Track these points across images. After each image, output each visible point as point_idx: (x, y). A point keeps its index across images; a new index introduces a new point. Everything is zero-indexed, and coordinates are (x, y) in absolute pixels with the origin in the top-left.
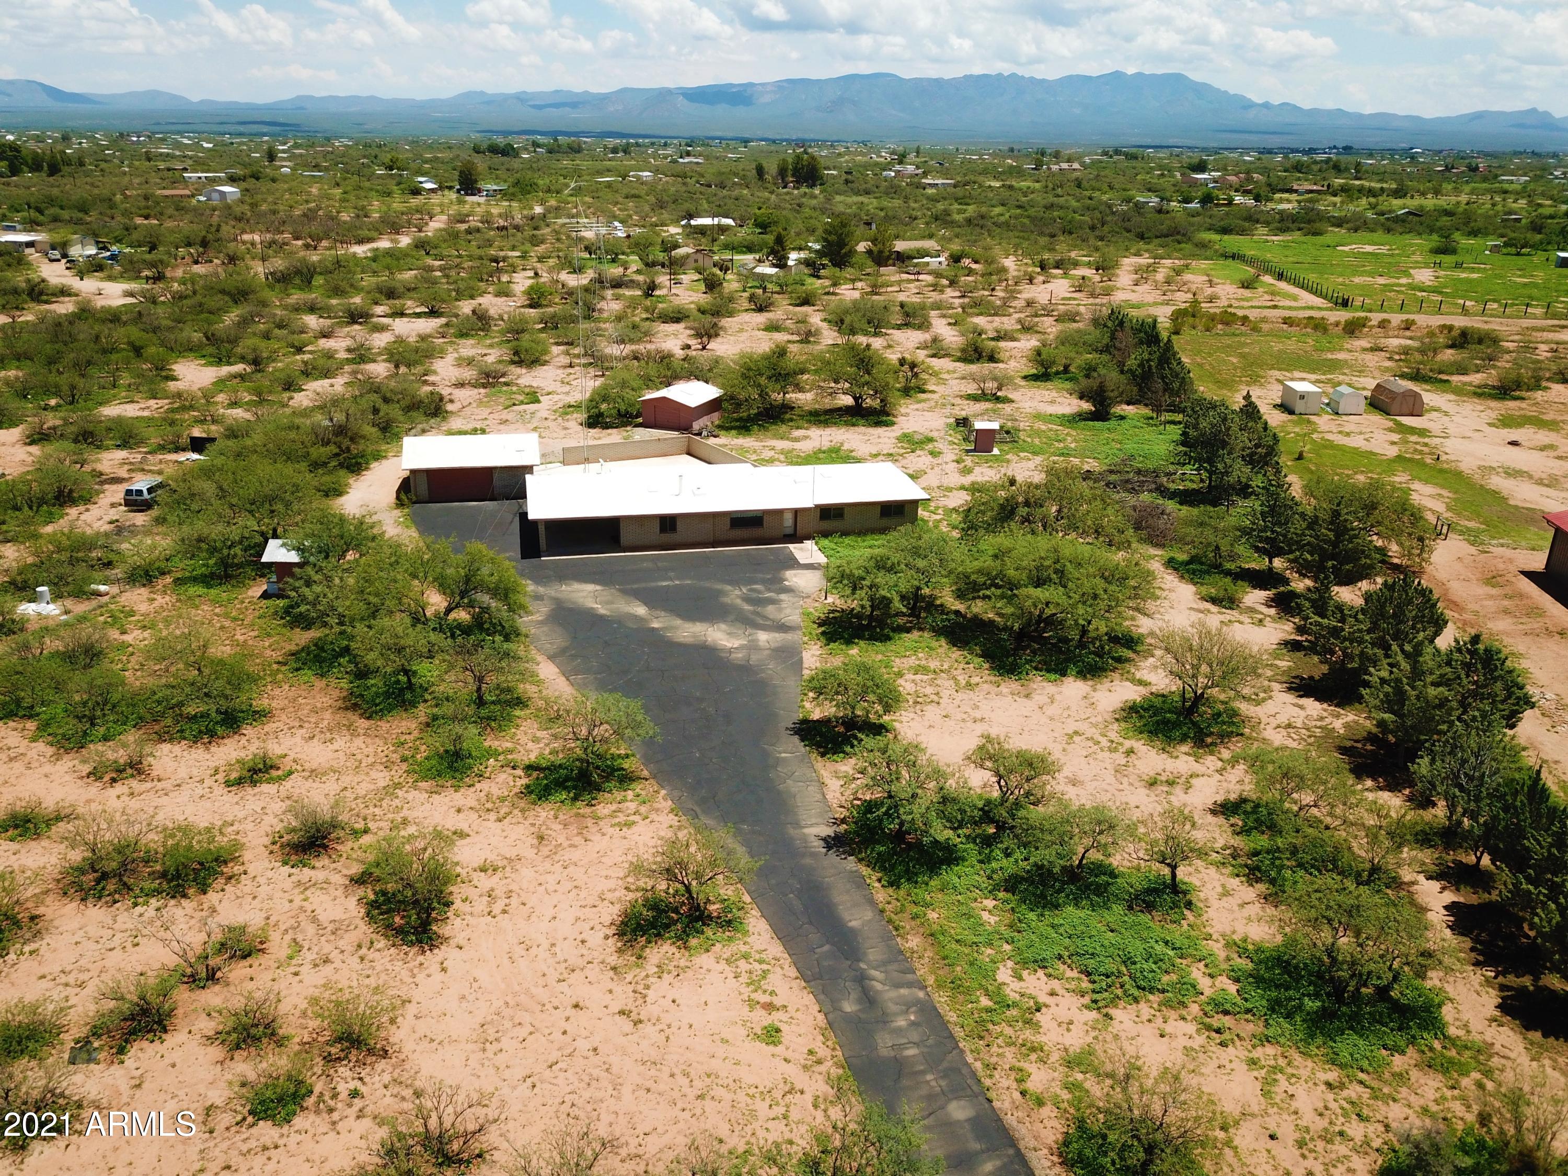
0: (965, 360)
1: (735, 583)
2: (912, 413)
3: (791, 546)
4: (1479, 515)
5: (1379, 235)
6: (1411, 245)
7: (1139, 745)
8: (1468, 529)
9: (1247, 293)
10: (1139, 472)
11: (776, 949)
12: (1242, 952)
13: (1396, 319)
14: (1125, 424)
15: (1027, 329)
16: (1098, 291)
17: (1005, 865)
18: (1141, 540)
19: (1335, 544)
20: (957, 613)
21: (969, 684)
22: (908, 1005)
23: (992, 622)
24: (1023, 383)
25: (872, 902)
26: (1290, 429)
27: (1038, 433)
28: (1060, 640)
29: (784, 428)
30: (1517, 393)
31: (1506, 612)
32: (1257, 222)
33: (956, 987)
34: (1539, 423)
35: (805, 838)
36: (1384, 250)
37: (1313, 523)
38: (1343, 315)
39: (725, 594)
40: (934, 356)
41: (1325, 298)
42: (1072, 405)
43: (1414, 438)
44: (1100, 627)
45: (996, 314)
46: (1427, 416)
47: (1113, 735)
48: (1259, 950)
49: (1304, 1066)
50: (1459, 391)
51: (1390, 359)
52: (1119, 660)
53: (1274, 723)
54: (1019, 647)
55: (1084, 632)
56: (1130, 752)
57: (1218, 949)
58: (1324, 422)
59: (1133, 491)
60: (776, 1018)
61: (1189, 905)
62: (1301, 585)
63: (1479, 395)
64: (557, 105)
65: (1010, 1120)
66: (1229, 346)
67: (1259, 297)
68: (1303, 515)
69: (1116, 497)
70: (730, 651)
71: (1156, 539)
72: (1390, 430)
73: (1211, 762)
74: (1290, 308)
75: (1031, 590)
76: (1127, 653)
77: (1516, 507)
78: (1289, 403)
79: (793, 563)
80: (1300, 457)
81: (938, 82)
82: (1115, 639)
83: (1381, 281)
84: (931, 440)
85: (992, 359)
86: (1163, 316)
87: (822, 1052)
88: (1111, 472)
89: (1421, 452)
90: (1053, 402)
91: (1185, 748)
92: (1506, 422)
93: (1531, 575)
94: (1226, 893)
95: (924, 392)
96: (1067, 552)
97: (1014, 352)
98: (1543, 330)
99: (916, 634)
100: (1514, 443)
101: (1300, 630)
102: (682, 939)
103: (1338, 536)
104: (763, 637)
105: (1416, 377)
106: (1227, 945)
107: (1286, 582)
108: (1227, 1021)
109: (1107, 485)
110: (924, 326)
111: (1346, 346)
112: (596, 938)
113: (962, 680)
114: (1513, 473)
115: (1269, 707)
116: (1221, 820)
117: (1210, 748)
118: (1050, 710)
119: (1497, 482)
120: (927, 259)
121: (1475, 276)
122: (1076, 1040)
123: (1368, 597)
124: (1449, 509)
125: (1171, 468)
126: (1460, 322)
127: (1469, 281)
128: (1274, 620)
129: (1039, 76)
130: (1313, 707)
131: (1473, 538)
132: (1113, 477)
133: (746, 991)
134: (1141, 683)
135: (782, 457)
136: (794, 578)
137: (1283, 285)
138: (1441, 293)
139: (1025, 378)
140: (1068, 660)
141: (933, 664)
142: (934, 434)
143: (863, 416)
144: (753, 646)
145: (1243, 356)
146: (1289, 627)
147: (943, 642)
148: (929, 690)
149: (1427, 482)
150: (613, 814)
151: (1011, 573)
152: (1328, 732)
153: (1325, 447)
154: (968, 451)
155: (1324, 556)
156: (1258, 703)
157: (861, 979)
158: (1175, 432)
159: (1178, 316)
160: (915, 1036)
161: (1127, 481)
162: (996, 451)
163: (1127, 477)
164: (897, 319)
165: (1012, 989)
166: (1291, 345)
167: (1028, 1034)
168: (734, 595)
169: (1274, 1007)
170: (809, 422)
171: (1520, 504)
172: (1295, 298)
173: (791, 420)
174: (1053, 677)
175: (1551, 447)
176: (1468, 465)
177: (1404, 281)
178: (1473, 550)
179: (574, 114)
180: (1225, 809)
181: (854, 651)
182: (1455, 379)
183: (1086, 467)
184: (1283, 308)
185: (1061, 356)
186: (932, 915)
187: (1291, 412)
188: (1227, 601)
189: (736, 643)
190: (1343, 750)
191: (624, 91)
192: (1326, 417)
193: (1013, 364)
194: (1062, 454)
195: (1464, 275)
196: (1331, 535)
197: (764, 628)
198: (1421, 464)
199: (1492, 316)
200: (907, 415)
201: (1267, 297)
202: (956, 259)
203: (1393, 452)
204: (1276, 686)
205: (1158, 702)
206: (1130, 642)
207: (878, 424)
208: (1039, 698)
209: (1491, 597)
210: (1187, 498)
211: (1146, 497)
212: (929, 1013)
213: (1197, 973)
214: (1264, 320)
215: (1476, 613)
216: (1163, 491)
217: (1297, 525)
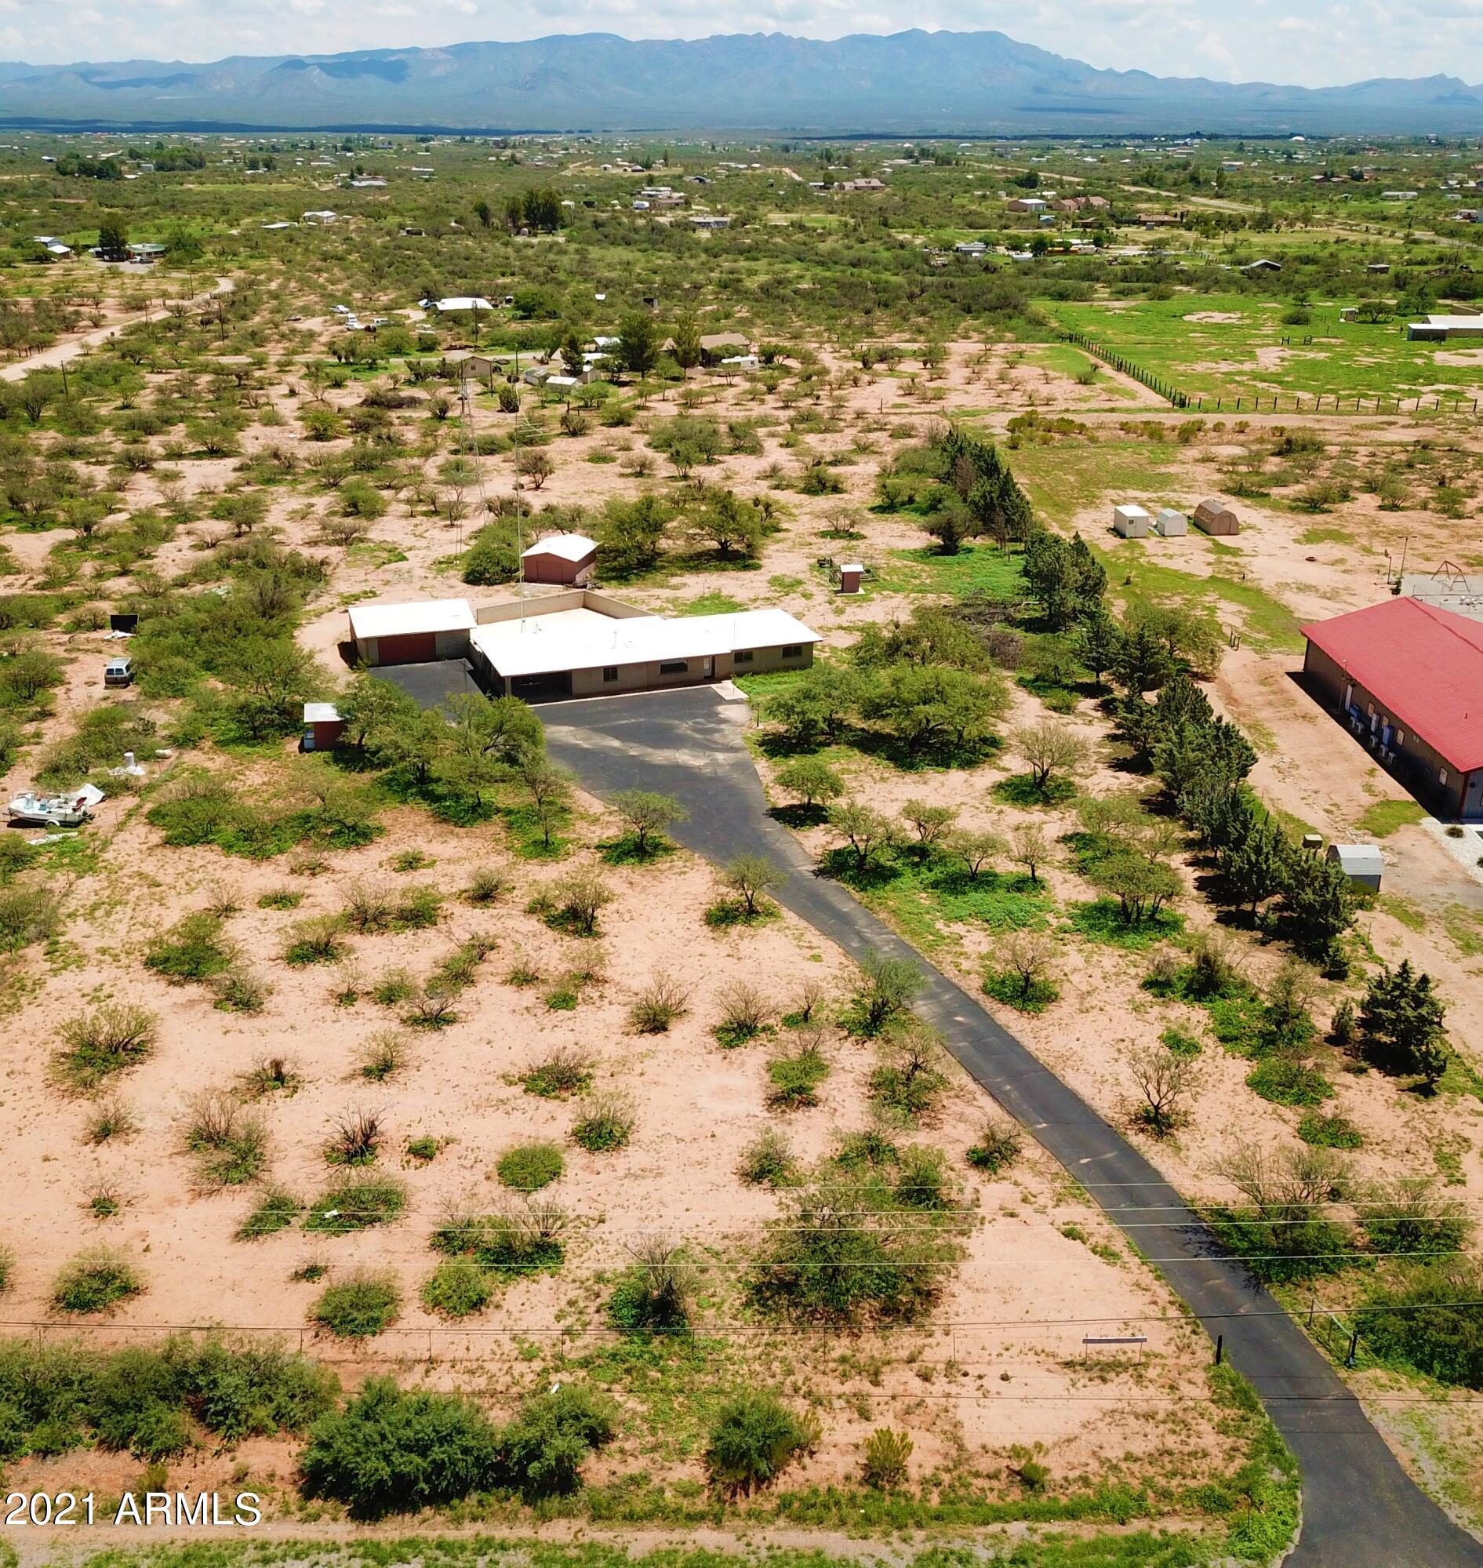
0: (809, 491)
1: (681, 718)
2: (775, 554)
3: (713, 686)
4: (1268, 628)
5: (1232, 297)
6: (1264, 310)
7: (1006, 808)
8: (1257, 640)
9: (1084, 390)
10: (990, 604)
11: (803, 924)
12: (1075, 906)
13: (1231, 420)
14: (973, 557)
15: (863, 449)
16: (930, 394)
17: (929, 876)
18: (997, 665)
19: (1141, 659)
20: (863, 730)
21: (882, 779)
22: (888, 942)
23: (889, 735)
24: (871, 516)
25: (854, 900)
26: (1120, 554)
27: (894, 570)
28: (943, 744)
29: (659, 577)
30: (1325, 506)
31: (1270, 704)
32: (1098, 280)
33: (913, 933)
34: (1337, 536)
35: (799, 872)
36: (1233, 318)
37: (1125, 645)
38: (1179, 418)
39: (677, 727)
40: (777, 487)
41: (1164, 395)
42: (921, 540)
43: (1227, 558)
44: (971, 731)
45: (826, 431)
46: (1243, 534)
47: (988, 803)
48: (1084, 904)
49: (1107, 950)
50: (1275, 507)
51: (1219, 471)
52: (987, 755)
53: (1097, 789)
54: (913, 752)
55: (960, 736)
56: (1001, 812)
57: (1062, 907)
58: (1151, 545)
59: (986, 622)
60: (816, 951)
61: (1043, 888)
62: (1121, 693)
63: (1292, 509)
64: (136, 83)
65: (955, 981)
66: (1067, 462)
67: (1095, 397)
68: (1118, 639)
69: (972, 628)
70: (699, 767)
71: (1008, 663)
72: (1209, 551)
73: (1055, 814)
74: (1128, 411)
75: (921, 707)
76: (993, 750)
77: (1299, 619)
78: (1120, 527)
79: (721, 700)
80: (1128, 582)
81: (676, 46)
82: (984, 741)
83: (1224, 367)
84: (800, 582)
85: (836, 489)
86: (998, 425)
87: (846, 963)
88: (966, 605)
89: (1231, 572)
90: (903, 536)
91: (1037, 807)
92: (1311, 537)
93: (1293, 675)
94: (1065, 881)
95: (779, 531)
96: (944, 677)
97: (855, 480)
98: (1370, 428)
99: (834, 748)
100: (1311, 559)
101: (1118, 726)
102: (747, 922)
103: (1143, 654)
104: (720, 757)
105: (1239, 492)
106: (1067, 904)
107: (1110, 691)
108: (1067, 936)
109: (963, 618)
110: (756, 450)
111: (1180, 457)
112: (695, 926)
113: (877, 776)
114: (1304, 588)
115: (1095, 779)
116: (1062, 845)
117: (1054, 807)
118: (943, 791)
119: (1290, 598)
120: (737, 359)
121: (1322, 356)
122: (985, 949)
123: (1159, 697)
124: (1245, 624)
125: (1017, 599)
126: (1291, 422)
127: (1314, 363)
128: (1100, 720)
129: (811, 37)
130: (1125, 777)
131: (1259, 648)
132: (967, 611)
133: (795, 942)
134: (1005, 769)
135: (670, 606)
136: (725, 711)
137: (1122, 378)
138: (1280, 383)
139: (872, 509)
140: (950, 758)
141: (853, 767)
142: (801, 576)
143: (730, 561)
144: (715, 763)
145: (1080, 473)
146: (1111, 724)
147: (856, 751)
148: (855, 784)
149: (1232, 600)
150: (670, 868)
151: (906, 695)
152: (1134, 791)
153: (1150, 571)
154: (836, 592)
155: (1134, 669)
156: (1087, 777)
157: (858, 934)
158: (1018, 562)
159: (1014, 426)
160: (896, 953)
161: (979, 614)
162: (861, 591)
163: (979, 610)
164: (727, 443)
165: (945, 931)
166: (1126, 458)
167: (958, 949)
168: (684, 727)
169: (1092, 927)
170: (681, 568)
171: (1302, 616)
172: (1133, 396)
173: (664, 567)
174: (941, 769)
175: (1342, 561)
176: (1267, 583)
177: (1248, 367)
178: (1256, 657)
179: (165, 96)
180: (1065, 839)
181: (792, 762)
182: (1275, 492)
183: (943, 602)
184: (1121, 410)
185: (903, 483)
186: (890, 903)
187: (1123, 536)
188: (1065, 709)
189: (702, 762)
190: (1143, 802)
191: (232, 63)
192: (1154, 539)
193: (857, 494)
194: (920, 591)
195: (1311, 355)
196: (1138, 653)
197: (717, 750)
198: (1229, 583)
199: (1325, 413)
200: (769, 557)
201: (1105, 396)
202: (768, 357)
203: (1207, 572)
204: (1100, 766)
205: (1017, 781)
206: (994, 742)
207: (746, 568)
208: (933, 784)
209: (1261, 694)
210: (1032, 626)
211: (997, 627)
212: (901, 944)
213: (1050, 918)
214: (1101, 426)
215: (1249, 706)
216: (1011, 621)
217: (1114, 647)
